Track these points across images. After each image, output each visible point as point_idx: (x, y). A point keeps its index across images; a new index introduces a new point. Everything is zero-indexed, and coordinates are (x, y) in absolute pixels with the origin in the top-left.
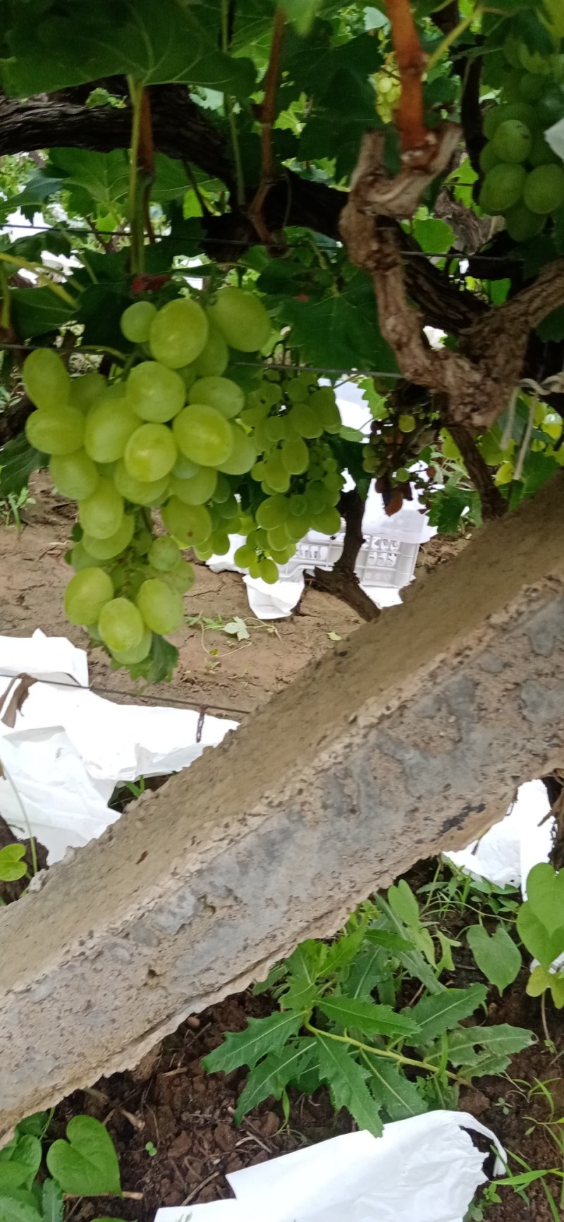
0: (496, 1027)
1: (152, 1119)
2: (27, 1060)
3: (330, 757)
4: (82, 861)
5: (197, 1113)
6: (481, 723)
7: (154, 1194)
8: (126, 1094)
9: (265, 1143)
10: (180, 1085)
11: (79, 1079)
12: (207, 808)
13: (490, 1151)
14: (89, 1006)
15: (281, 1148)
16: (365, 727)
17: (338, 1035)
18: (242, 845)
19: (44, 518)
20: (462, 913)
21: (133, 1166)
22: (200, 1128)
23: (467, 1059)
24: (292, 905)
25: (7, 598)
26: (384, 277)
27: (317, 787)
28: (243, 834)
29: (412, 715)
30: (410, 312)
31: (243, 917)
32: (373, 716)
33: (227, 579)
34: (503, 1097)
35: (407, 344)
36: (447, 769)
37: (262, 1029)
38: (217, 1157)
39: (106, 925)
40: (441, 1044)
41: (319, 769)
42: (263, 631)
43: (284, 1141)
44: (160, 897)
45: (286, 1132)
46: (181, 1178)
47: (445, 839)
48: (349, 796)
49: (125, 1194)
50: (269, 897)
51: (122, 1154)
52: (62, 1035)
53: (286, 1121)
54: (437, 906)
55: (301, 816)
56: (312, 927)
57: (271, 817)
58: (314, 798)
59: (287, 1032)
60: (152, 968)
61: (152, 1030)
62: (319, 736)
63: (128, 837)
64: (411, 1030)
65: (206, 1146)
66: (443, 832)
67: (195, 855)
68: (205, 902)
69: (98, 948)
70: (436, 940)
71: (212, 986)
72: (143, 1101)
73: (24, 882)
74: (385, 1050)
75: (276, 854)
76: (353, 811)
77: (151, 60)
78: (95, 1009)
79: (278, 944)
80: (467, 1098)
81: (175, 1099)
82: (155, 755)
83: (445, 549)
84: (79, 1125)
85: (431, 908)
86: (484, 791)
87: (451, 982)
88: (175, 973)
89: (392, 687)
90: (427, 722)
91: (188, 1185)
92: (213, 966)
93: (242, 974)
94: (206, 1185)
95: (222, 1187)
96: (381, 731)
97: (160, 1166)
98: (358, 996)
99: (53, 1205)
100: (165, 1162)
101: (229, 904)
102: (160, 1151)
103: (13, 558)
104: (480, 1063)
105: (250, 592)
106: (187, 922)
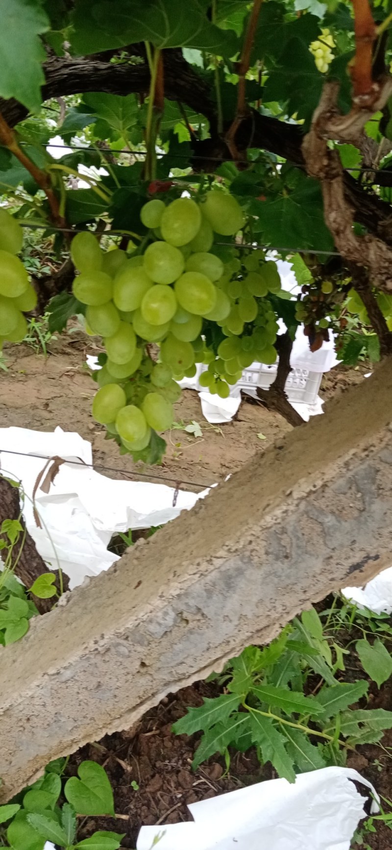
0: (374, 710)
1: (136, 765)
2: (55, 721)
3: (272, 519)
4: (95, 586)
5: (167, 762)
6: (379, 498)
7: (136, 816)
8: (118, 747)
9: (212, 784)
10: (155, 742)
11: (90, 736)
12: (184, 552)
13: (369, 795)
14: (99, 685)
15: (224, 789)
16: (298, 499)
17: (264, 711)
18: (209, 578)
19: (63, 350)
20: (350, 631)
21: (122, 797)
22: (168, 772)
23: (353, 732)
24: (242, 621)
25: (37, 404)
26: (330, 184)
27: (262, 540)
28: (209, 570)
29: (330, 491)
30: (347, 209)
31: (207, 628)
32: (303, 492)
33: (188, 394)
34: (378, 759)
35: (343, 232)
36: (354, 530)
37: (213, 707)
38: (180, 793)
39: (113, 630)
40: (335, 721)
41: (264, 527)
42: (212, 431)
43: (225, 783)
44: (151, 612)
45: (227, 777)
46: (155, 806)
47: (351, 578)
48: (284, 547)
49: (117, 816)
50: (226, 615)
51: (114, 788)
52: (80, 705)
53: (227, 770)
54: (332, 626)
55: (250, 560)
56: (255, 636)
57: (230, 559)
58: (260, 547)
59: (230, 709)
60: (143, 661)
61: (142, 703)
62: (265, 504)
63: (127, 570)
64: (317, 710)
65: (173, 785)
66: (349, 573)
67: (176, 584)
68: (181, 617)
69: (107, 646)
70: (332, 648)
71: (184, 674)
72: (130, 752)
73: (54, 600)
74: (296, 723)
75: (233, 585)
76: (286, 557)
77: (168, 31)
78: (103, 687)
79: (231, 647)
80: (352, 759)
81: (152, 752)
82: (140, 514)
83: (340, 377)
84: (86, 767)
85: (328, 627)
86: (379, 546)
87: (342, 678)
88: (159, 665)
89: (317, 472)
90: (342, 497)
91: (160, 811)
92: (185, 661)
93: (205, 667)
94: (172, 812)
95: (183, 813)
96: (308, 502)
97: (140, 797)
98: (280, 685)
99: (69, 820)
100: (144, 795)
101: (198, 618)
102: (141, 787)
103: (41, 377)
104: (362, 735)
105: (203, 404)
106: (169, 630)
